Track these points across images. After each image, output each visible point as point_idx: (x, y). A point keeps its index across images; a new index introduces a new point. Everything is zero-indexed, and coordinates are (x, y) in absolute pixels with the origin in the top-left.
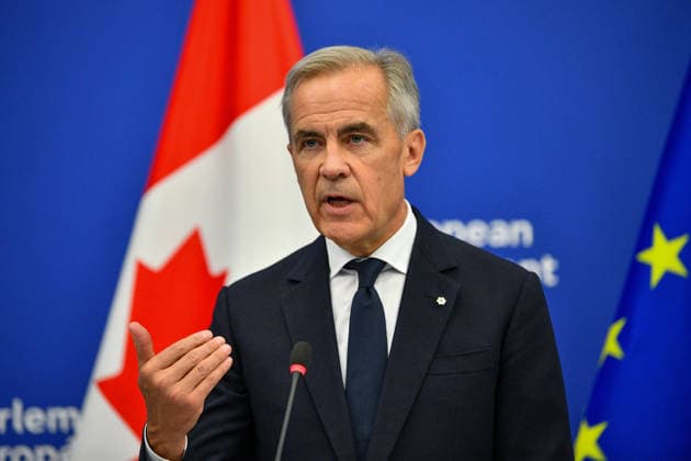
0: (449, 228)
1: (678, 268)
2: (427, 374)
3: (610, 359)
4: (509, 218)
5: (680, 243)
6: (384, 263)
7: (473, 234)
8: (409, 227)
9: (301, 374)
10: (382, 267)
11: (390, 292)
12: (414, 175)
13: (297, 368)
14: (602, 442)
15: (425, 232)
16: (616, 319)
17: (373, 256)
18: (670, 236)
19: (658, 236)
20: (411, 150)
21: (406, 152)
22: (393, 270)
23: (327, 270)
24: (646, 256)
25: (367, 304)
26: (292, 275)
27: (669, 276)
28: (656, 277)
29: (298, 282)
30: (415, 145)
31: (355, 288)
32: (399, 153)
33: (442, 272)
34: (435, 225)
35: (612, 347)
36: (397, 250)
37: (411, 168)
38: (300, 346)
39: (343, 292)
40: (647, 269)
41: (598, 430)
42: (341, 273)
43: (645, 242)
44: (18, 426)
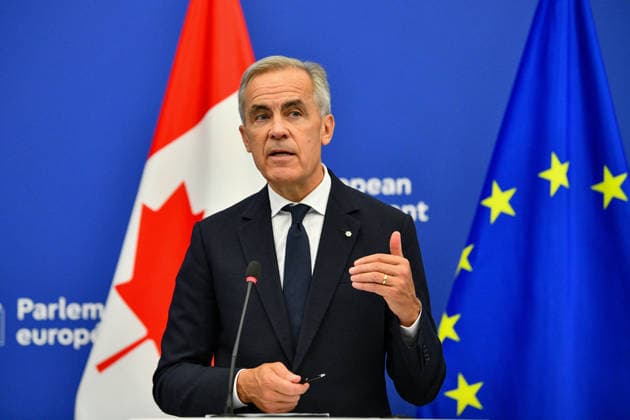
0: (354, 184)
1: (510, 211)
2: (340, 283)
3: (463, 271)
4: (395, 177)
5: (511, 193)
6: (309, 208)
7: (371, 187)
8: (326, 183)
9: (253, 284)
10: (307, 209)
11: (314, 227)
12: (328, 145)
13: (251, 279)
14: (457, 327)
15: (337, 187)
16: (467, 245)
17: (302, 202)
18: (504, 188)
19: (495, 187)
20: (326, 128)
21: (324, 129)
22: (315, 212)
23: (269, 211)
24: (487, 202)
25: (297, 236)
26: (244, 214)
27: (502, 216)
28: (494, 216)
29: (249, 220)
30: (328, 125)
31: (290, 224)
32: (319, 128)
33: (349, 214)
34: (345, 181)
35: (464, 264)
36: (318, 199)
37: (327, 140)
38: (253, 264)
39: (281, 227)
40: (487, 210)
41: (455, 318)
42: (279, 213)
43: (487, 192)
44: (62, 316)
